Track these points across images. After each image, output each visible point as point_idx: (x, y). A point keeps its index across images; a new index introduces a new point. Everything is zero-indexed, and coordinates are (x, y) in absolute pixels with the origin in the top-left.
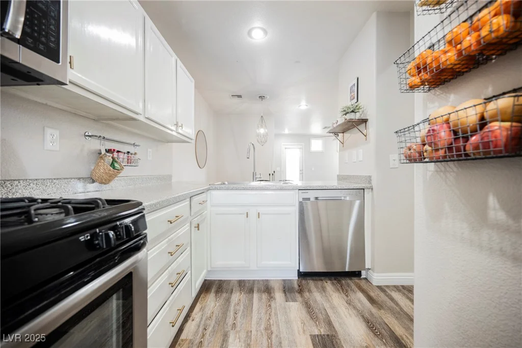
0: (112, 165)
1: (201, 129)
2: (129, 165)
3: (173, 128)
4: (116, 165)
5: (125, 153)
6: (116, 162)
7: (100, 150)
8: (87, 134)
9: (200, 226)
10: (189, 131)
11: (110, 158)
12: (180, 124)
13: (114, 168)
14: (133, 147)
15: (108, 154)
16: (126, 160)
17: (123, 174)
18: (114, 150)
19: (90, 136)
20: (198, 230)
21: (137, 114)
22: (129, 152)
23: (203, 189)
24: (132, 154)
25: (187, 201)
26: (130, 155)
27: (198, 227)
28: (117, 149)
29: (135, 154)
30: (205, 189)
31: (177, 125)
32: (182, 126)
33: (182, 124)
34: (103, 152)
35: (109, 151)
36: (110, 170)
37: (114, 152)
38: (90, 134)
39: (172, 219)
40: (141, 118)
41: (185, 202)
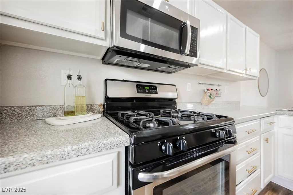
0: (210, 96)
1: (263, 68)
2: (217, 96)
3: (244, 72)
4: (211, 96)
5: (215, 90)
6: (211, 95)
7: (204, 90)
8: (199, 83)
9: (269, 140)
10: (255, 71)
11: (209, 93)
12: (248, 69)
13: (211, 98)
14: (218, 86)
15: (208, 91)
16: (215, 94)
17: (215, 101)
18: (210, 89)
19: (200, 84)
20: (268, 142)
21: (223, 69)
22: (216, 90)
23: (271, 114)
24: (218, 90)
25: (258, 121)
26: (217, 91)
27: (267, 140)
28: (211, 89)
29: (220, 90)
30: (273, 114)
31: (246, 70)
32: (250, 70)
33: (250, 69)
34: (206, 91)
35: (208, 90)
36: (209, 99)
37: (210, 90)
38: (200, 83)
39: (249, 131)
40: (225, 71)
41: (256, 121)
